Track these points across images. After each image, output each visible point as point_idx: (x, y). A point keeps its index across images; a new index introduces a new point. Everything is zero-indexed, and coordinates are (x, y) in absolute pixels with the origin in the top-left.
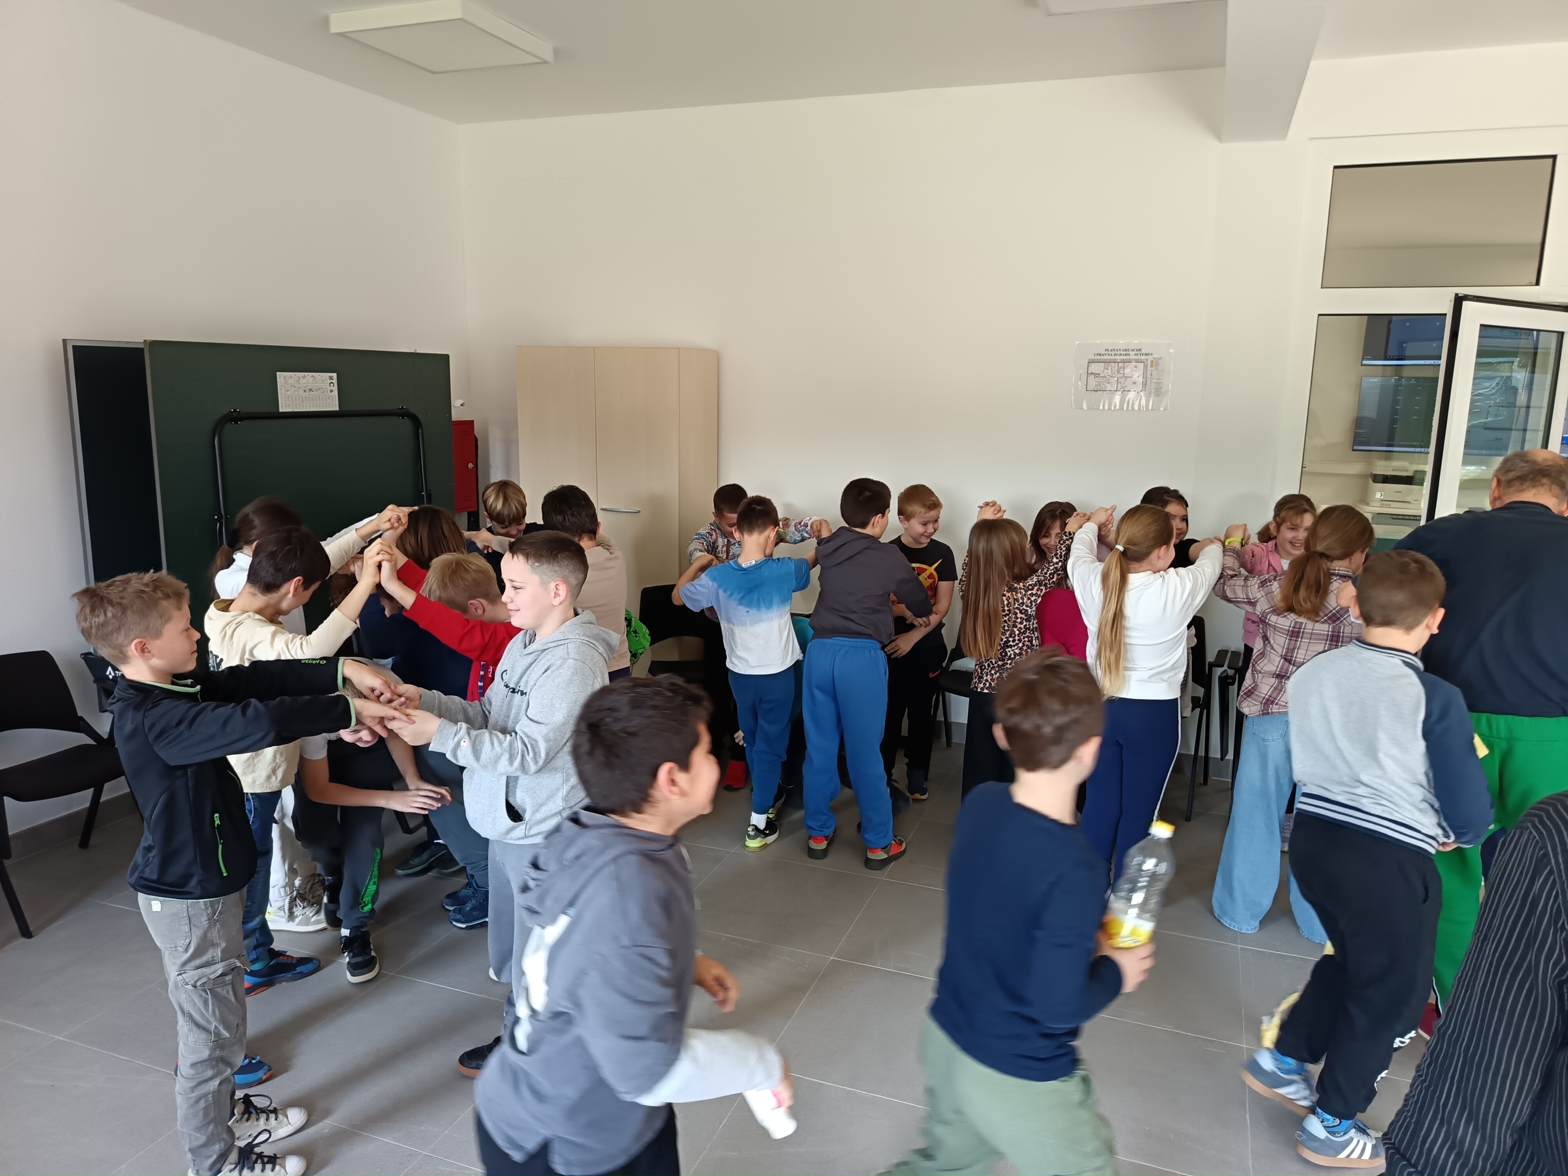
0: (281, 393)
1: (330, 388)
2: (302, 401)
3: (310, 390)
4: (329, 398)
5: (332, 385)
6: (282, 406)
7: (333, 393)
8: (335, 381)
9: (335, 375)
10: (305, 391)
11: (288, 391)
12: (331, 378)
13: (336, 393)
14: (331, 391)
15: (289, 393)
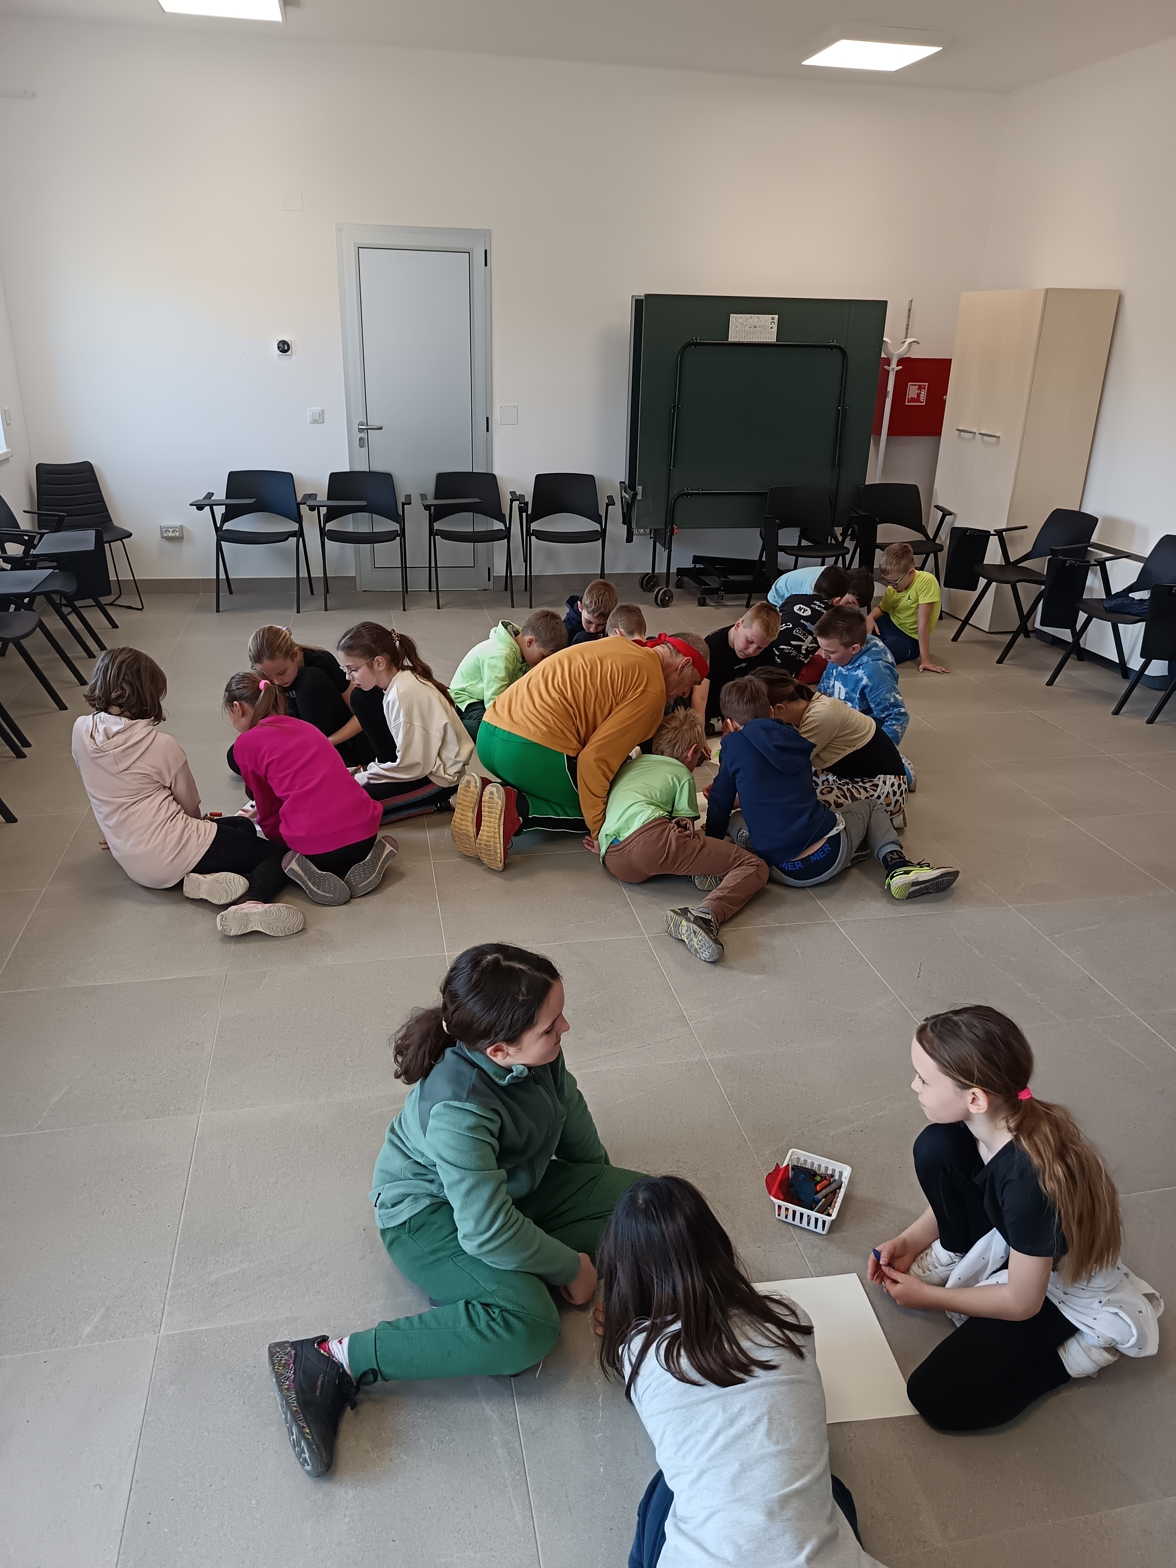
0: (732, 328)
1: (770, 326)
2: (747, 334)
3: (755, 327)
4: (769, 333)
5: (773, 323)
6: (731, 338)
7: (772, 330)
8: (776, 321)
9: (777, 316)
10: (750, 328)
11: (737, 327)
12: (773, 319)
13: (775, 329)
14: (772, 328)
15: (738, 328)
